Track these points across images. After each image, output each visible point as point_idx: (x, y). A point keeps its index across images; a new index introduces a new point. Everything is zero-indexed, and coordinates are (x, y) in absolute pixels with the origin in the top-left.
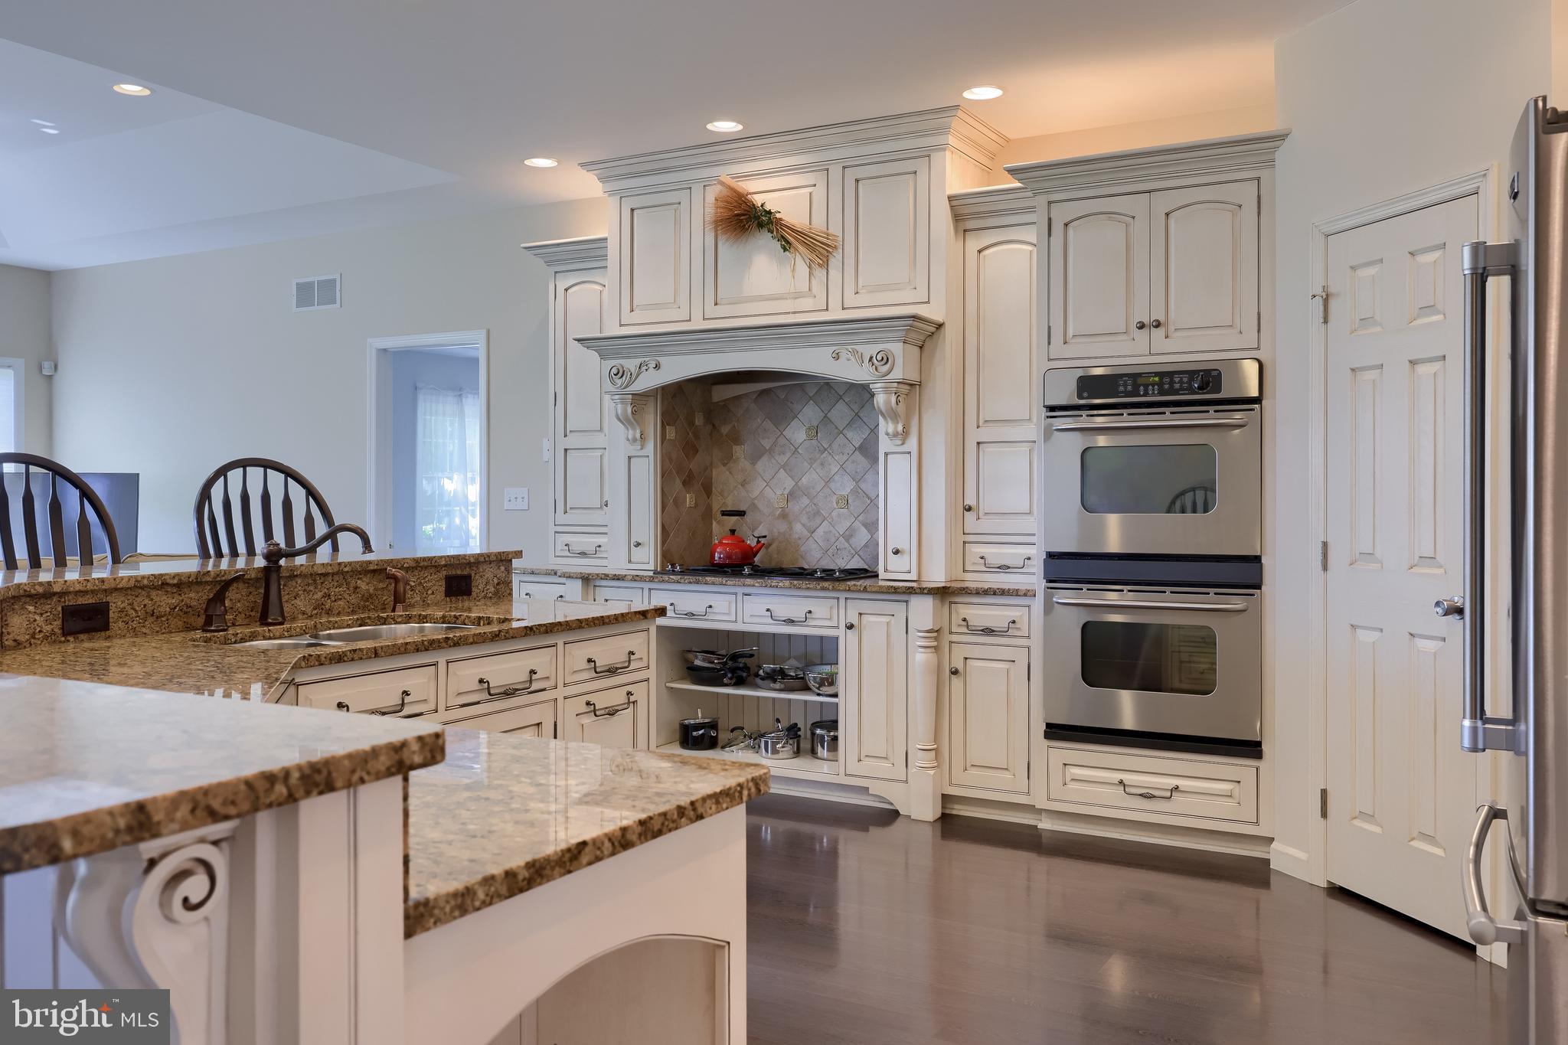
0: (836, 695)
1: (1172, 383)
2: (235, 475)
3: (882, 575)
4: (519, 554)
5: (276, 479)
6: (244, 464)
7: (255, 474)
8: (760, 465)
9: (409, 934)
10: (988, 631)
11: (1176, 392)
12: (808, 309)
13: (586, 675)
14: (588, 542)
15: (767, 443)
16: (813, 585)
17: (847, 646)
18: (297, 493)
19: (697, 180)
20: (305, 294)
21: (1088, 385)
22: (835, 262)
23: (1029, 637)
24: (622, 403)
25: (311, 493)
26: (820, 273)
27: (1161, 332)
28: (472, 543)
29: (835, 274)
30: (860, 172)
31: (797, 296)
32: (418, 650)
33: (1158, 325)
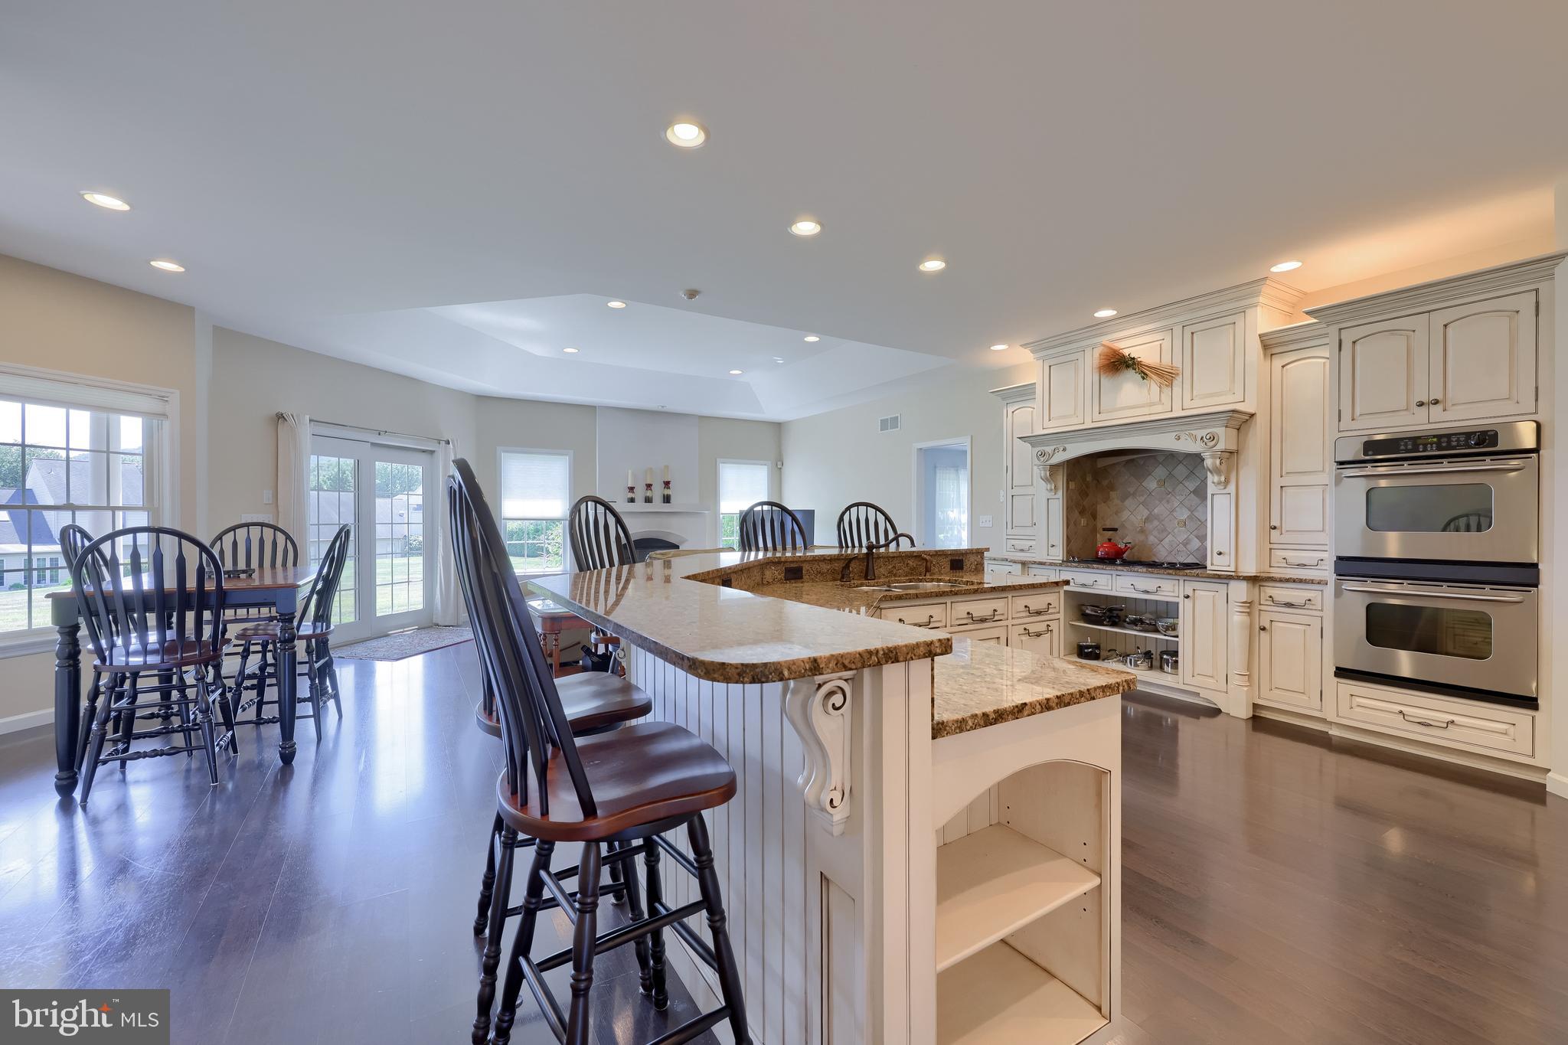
0: (1177, 637)
1: (1449, 442)
2: (854, 510)
3: (1209, 567)
4: (988, 550)
5: (871, 511)
6: (858, 505)
7: (862, 509)
8: (1127, 503)
9: (934, 738)
10: (1290, 605)
11: (1454, 448)
12: (1160, 412)
13: (1024, 614)
14: (1025, 544)
15: (1131, 490)
16: (1162, 571)
17: (1185, 609)
18: (881, 518)
19: (1088, 346)
20: (884, 425)
21: (1371, 446)
22: (1177, 382)
23: (1322, 610)
24: (1045, 470)
25: (887, 518)
26: (1167, 391)
27: (1439, 407)
28: (963, 543)
29: (1177, 389)
30: (1194, 328)
31: (1151, 404)
32: (937, 596)
33: (1436, 402)
